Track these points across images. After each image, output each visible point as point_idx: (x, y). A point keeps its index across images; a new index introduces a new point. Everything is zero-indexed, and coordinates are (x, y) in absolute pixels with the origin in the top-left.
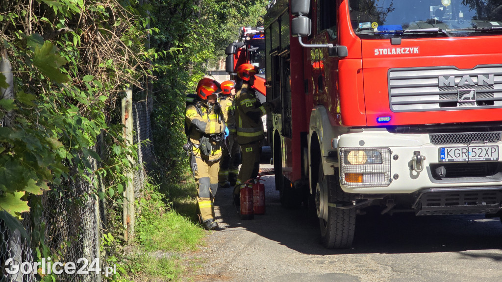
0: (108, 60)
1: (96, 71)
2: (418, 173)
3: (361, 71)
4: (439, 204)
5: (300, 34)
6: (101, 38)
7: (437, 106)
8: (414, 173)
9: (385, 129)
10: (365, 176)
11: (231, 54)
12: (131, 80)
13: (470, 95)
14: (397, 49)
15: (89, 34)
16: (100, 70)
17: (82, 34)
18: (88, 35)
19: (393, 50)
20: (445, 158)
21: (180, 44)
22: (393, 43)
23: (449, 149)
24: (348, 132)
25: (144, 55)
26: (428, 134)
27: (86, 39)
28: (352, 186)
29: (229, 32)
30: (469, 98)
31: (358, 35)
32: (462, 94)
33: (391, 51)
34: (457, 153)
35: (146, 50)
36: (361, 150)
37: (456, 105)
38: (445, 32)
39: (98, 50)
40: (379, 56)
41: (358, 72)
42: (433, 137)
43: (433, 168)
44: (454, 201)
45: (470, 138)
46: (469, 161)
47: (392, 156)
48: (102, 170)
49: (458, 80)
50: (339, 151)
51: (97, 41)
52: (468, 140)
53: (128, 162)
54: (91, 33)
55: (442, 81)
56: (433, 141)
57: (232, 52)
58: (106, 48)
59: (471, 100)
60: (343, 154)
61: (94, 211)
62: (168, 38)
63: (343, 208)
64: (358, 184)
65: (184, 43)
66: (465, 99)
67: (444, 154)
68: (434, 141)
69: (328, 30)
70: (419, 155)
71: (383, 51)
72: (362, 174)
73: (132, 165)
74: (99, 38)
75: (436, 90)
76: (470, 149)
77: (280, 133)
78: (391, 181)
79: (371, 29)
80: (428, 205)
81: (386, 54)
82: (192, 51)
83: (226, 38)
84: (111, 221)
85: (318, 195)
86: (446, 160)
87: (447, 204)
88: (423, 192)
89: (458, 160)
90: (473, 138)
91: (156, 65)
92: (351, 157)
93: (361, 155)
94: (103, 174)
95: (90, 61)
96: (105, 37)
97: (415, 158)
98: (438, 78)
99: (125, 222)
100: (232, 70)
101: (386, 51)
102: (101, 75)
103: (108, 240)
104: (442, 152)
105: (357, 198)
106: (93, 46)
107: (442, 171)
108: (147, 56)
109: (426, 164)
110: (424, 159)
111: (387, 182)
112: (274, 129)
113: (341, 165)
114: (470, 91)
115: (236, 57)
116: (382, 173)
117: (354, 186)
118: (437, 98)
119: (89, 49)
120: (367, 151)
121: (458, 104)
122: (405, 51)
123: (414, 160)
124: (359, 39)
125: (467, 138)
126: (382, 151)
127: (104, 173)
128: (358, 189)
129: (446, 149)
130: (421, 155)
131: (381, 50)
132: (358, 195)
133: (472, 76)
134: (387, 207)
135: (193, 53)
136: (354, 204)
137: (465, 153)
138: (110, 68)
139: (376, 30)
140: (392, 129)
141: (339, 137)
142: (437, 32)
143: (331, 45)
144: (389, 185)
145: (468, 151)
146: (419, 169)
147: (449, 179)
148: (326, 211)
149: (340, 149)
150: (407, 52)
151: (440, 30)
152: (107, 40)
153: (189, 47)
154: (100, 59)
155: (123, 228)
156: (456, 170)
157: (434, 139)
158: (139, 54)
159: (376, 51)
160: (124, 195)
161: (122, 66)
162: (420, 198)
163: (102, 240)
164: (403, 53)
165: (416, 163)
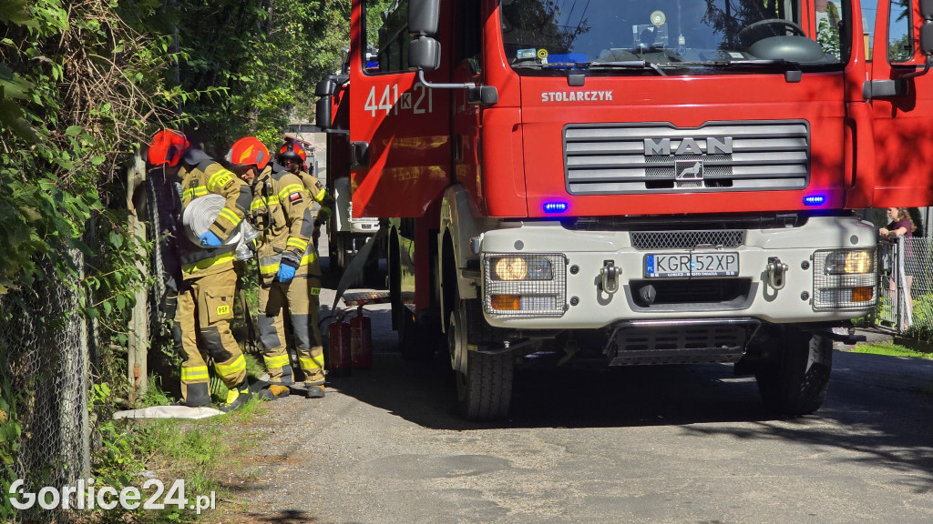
0: (104, 104)
1: (85, 122)
2: (611, 296)
3: (520, 126)
4: (645, 347)
5: (421, 66)
6: (94, 71)
7: (642, 187)
8: (605, 296)
9: (559, 222)
10: (524, 299)
11: (326, 95)
12: (141, 135)
13: (695, 170)
14: (578, 93)
15: (75, 63)
16: (91, 119)
17: (63, 63)
18: (73, 66)
19: (572, 94)
20: (653, 272)
21: (233, 76)
22: (571, 82)
23: (661, 257)
24: (498, 227)
25: (164, 97)
26: (627, 233)
27: (70, 72)
28: (502, 316)
29: (330, 55)
30: (692, 175)
31: (514, 69)
32: (681, 167)
33: (568, 96)
34: (675, 263)
35: (167, 88)
36: (518, 256)
37: (672, 186)
38: (656, 67)
39: (89, 89)
40: (549, 104)
41: (515, 128)
42: (635, 237)
43: (635, 288)
44: (670, 342)
45: (695, 240)
46: (691, 276)
47: (569, 267)
48: (92, 280)
49: (675, 146)
50: (482, 259)
51: (87, 75)
52: (690, 243)
53: (137, 272)
54: (78, 63)
55: (651, 147)
56: (635, 244)
57: (327, 92)
58: (101, 86)
59: (696, 178)
60: (488, 263)
61: (78, 343)
62: (212, 65)
63: (489, 353)
64: (515, 312)
65: (240, 75)
66: (686, 175)
67: (652, 265)
68: (638, 243)
69: (469, 60)
70: (612, 265)
71: (554, 96)
72: (519, 297)
73: (143, 277)
74: (90, 70)
75: (641, 160)
76: (694, 257)
77: (399, 232)
78: (566, 308)
79: (537, 59)
80: (628, 348)
81: (560, 100)
82: (255, 90)
83: (325, 66)
84: (106, 368)
85: (453, 332)
86: (656, 274)
87: (657, 347)
88: (620, 328)
89: (674, 275)
90: (699, 240)
91: (184, 114)
92: (501, 267)
93: (519, 267)
94: (94, 286)
95: (76, 105)
96: (100, 69)
97: (606, 270)
98: (642, 140)
99: (131, 374)
100: (327, 124)
101: (560, 96)
102: (92, 128)
103: (100, 393)
104: (648, 261)
105: (511, 336)
106: (80, 82)
107: (649, 292)
108: (168, 98)
109: (623, 281)
110: (620, 273)
111: (559, 310)
112: (391, 225)
113: (485, 281)
114: (695, 163)
115: (336, 101)
116: (551, 296)
117: (506, 316)
118: (642, 174)
119: (74, 86)
120: (528, 258)
121: (675, 183)
122: (590, 96)
123: (602, 274)
124: (516, 76)
125: (690, 240)
126: (553, 258)
127: (95, 284)
128: (513, 321)
129: (655, 257)
130: (615, 265)
131: (552, 94)
132: (513, 331)
133: (697, 139)
134: (565, 354)
135: (256, 92)
136: (507, 346)
137: (685, 264)
138: (108, 116)
139: (545, 61)
140: (570, 222)
141: (482, 235)
142: (642, 67)
143: (472, 85)
144: (563, 314)
145: (690, 260)
146: (611, 289)
147: (661, 305)
148: (464, 360)
149: (483, 255)
150: (593, 98)
151: (647, 64)
152: (103, 73)
153: (248, 83)
154: (91, 102)
155: (128, 383)
156: (672, 291)
157: (638, 241)
158: (156, 94)
159: (544, 95)
160: (130, 327)
161: (125, 114)
162: (615, 336)
163: (91, 394)
164: (587, 99)
165: (608, 278)
